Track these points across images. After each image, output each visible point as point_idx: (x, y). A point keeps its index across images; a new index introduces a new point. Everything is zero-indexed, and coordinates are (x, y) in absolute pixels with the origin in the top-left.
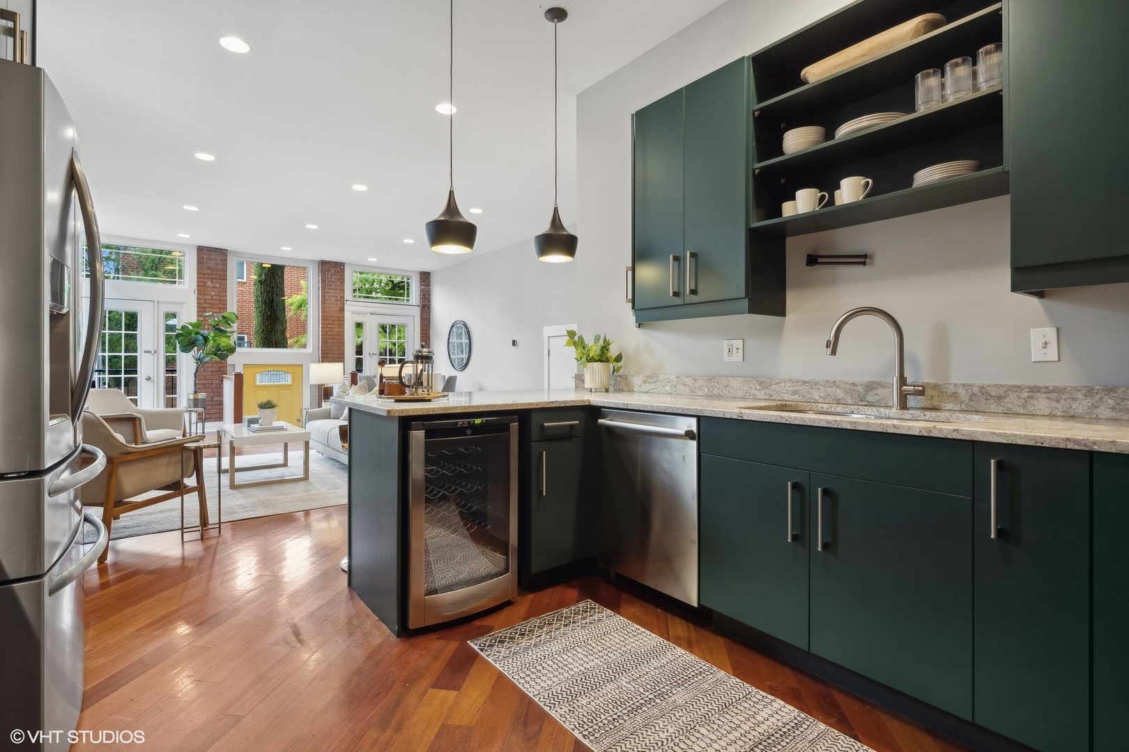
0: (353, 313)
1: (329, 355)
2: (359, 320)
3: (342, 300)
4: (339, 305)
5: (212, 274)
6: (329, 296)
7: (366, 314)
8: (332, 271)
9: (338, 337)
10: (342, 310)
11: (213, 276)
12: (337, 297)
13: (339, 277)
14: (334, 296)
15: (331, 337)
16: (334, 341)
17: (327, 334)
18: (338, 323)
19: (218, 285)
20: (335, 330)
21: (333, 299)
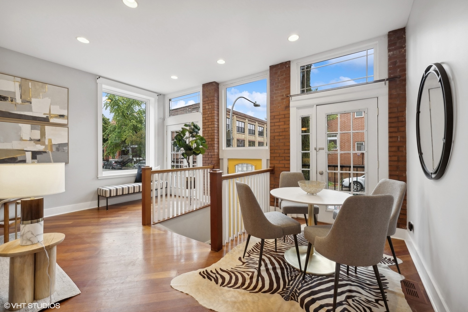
0: (298, 108)
1: (276, 151)
2: (305, 113)
3: (288, 97)
4: (284, 103)
5: (208, 100)
6: (276, 97)
7: (311, 106)
8: (279, 73)
9: (284, 134)
10: (288, 107)
11: (209, 102)
12: (283, 96)
13: (284, 76)
14: (280, 96)
15: (277, 134)
16: (281, 137)
17: (274, 132)
18: (284, 120)
19: (210, 107)
20: (281, 127)
21: (279, 98)
